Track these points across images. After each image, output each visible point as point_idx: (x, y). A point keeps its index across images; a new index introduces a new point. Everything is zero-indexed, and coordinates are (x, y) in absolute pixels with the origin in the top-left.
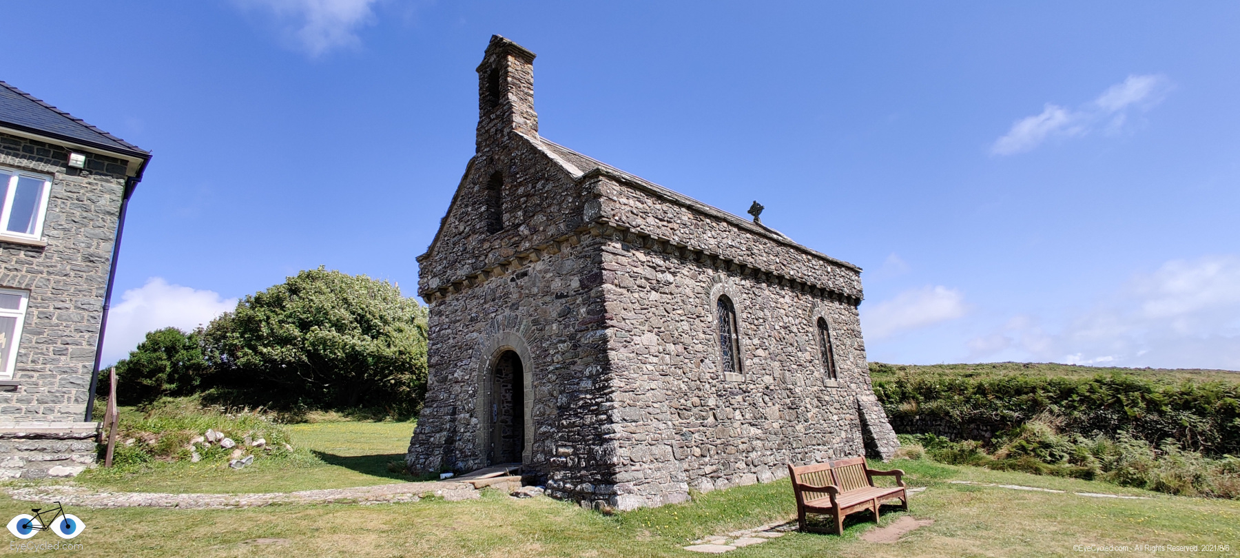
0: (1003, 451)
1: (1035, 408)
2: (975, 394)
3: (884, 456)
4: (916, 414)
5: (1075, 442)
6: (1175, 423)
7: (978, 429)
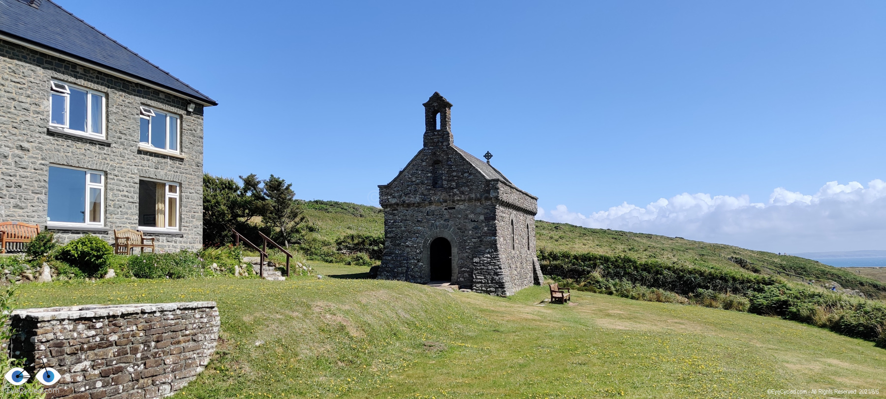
0: (582, 284)
1: (595, 266)
2: (574, 259)
3: (541, 284)
4: (549, 266)
5: (608, 281)
6: (641, 275)
7: (573, 274)
